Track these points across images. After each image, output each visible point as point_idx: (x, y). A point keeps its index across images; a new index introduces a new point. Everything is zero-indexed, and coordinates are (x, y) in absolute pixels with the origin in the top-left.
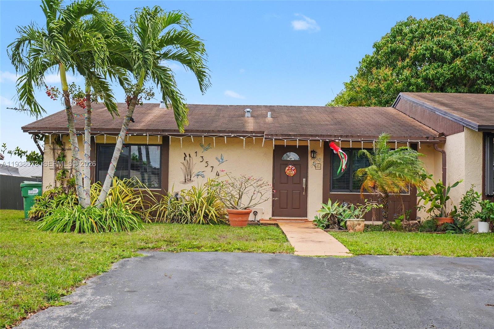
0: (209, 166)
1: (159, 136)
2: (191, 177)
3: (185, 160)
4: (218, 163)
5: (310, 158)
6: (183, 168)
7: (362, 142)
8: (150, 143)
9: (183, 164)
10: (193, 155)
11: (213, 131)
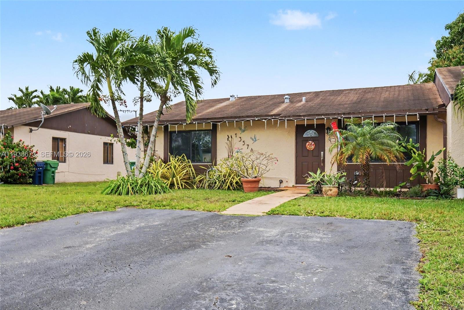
0: (246, 144)
1: (204, 123)
2: (232, 154)
3: (228, 140)
4: (253, 142)
5: (326, 134)
6: (226, 147)
7: (362, 118)
8: (198, 129)
9: (227, 143)
10: (234, 136)
11: (243, 117)
